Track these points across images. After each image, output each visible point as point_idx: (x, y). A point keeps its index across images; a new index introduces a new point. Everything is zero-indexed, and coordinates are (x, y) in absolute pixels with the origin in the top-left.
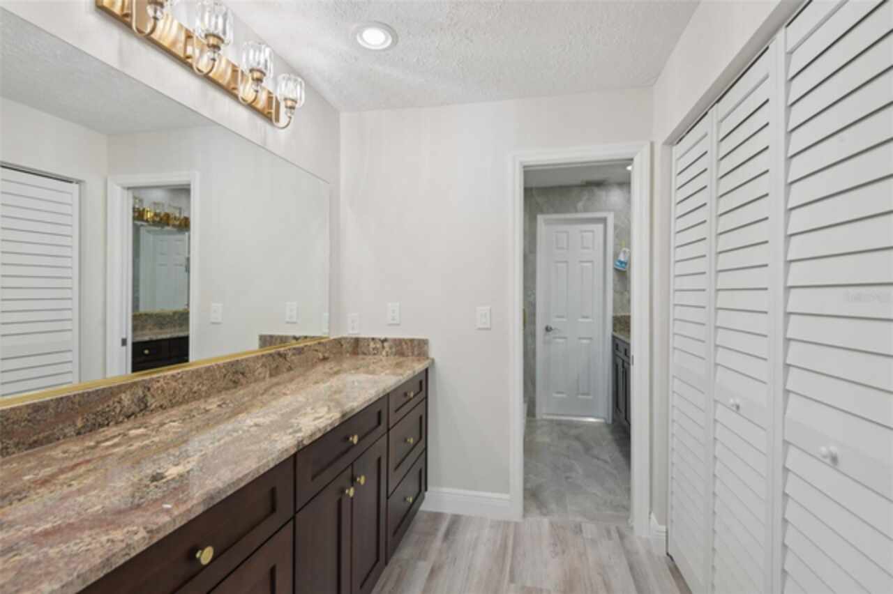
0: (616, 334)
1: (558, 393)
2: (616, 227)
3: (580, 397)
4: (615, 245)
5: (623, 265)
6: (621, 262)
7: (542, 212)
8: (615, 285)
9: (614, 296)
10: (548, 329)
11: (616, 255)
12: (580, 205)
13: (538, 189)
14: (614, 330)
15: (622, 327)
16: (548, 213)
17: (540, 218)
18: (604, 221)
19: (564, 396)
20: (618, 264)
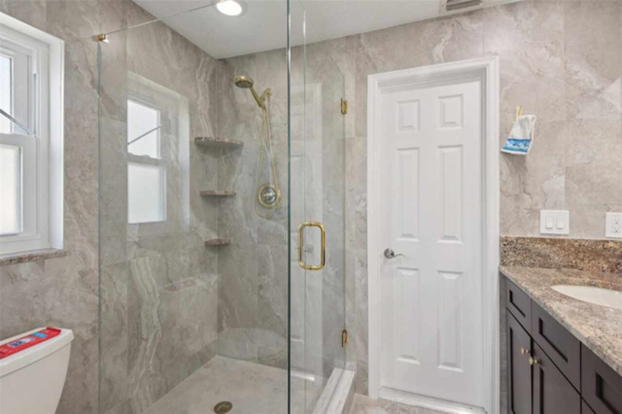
0: (506, 271)
1: (405, 356)
2: (503, 82)
3: (441, 367)
4: (503, 111)
5: (522, 146)
6: (516, 141)
7: (375, 70)
8: (503, 183)
9: (502, 203)
10: (389, 254)
11: (505, 130)
12: (439, 50)
13: (368, 34)
14: (503, 263)
15: (519, 258)
16: (384, 70)
17: (373, 80)
18: (480, 74)
19: (417, 362)
20: (510, 145)
